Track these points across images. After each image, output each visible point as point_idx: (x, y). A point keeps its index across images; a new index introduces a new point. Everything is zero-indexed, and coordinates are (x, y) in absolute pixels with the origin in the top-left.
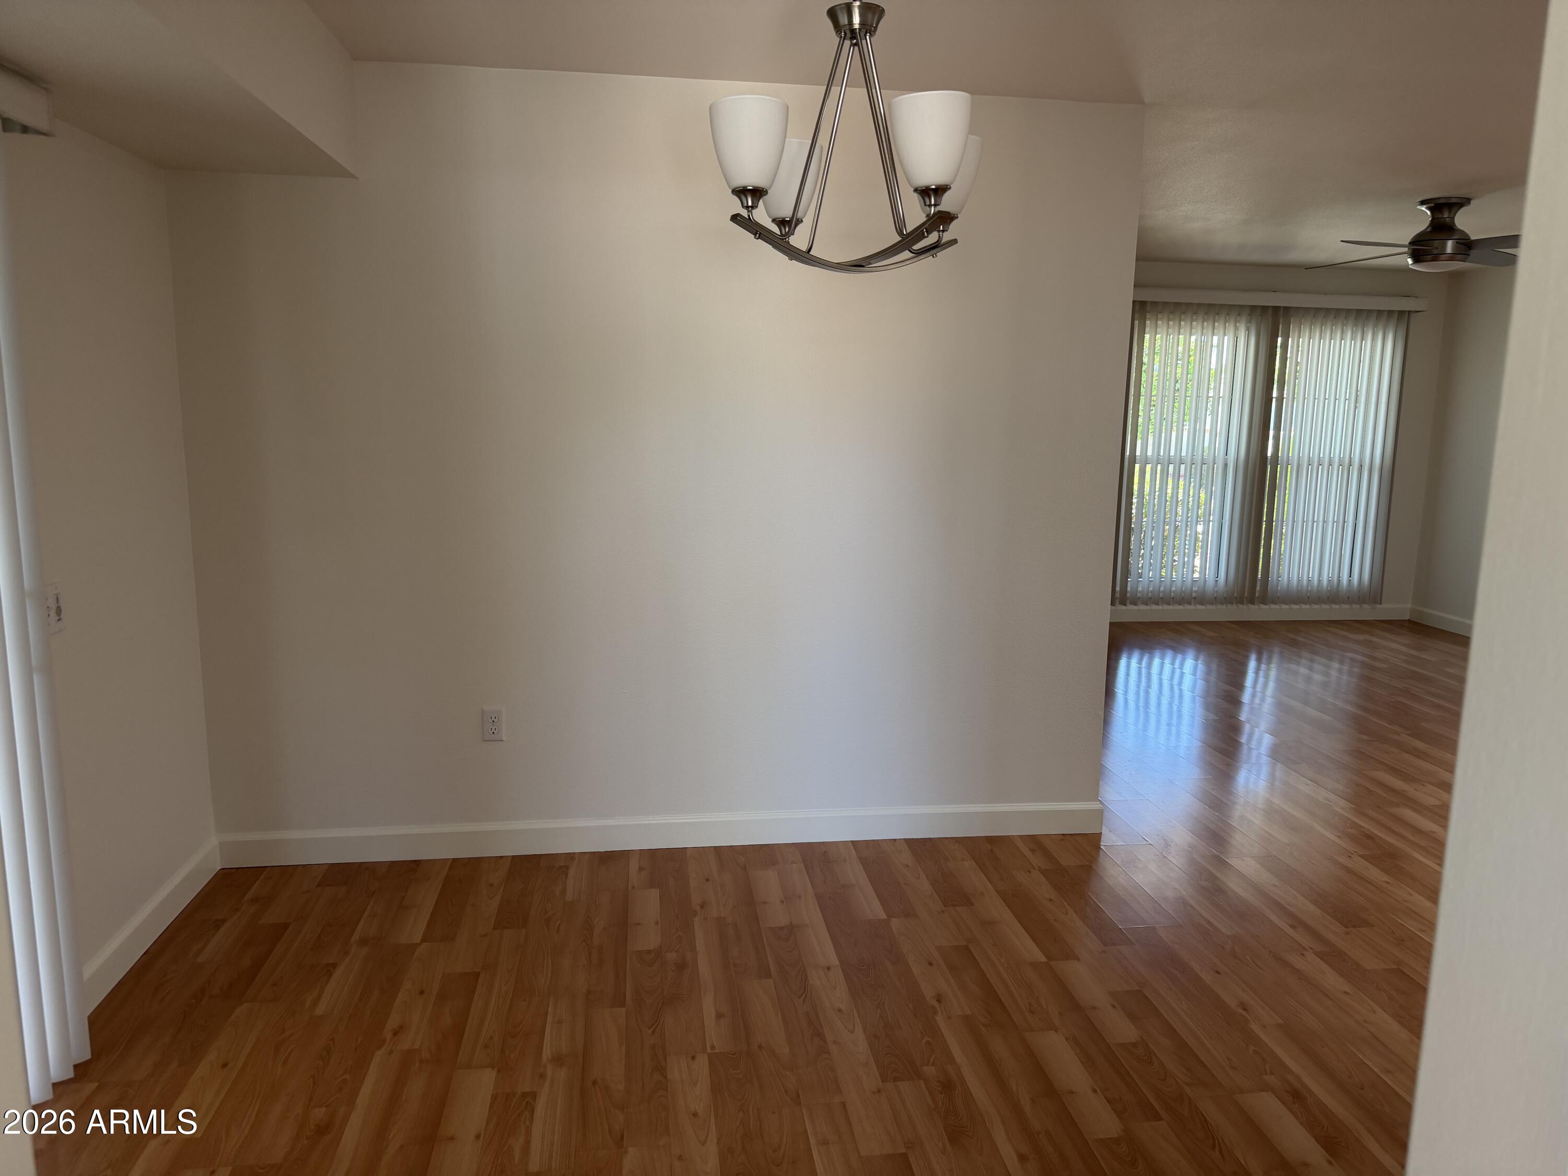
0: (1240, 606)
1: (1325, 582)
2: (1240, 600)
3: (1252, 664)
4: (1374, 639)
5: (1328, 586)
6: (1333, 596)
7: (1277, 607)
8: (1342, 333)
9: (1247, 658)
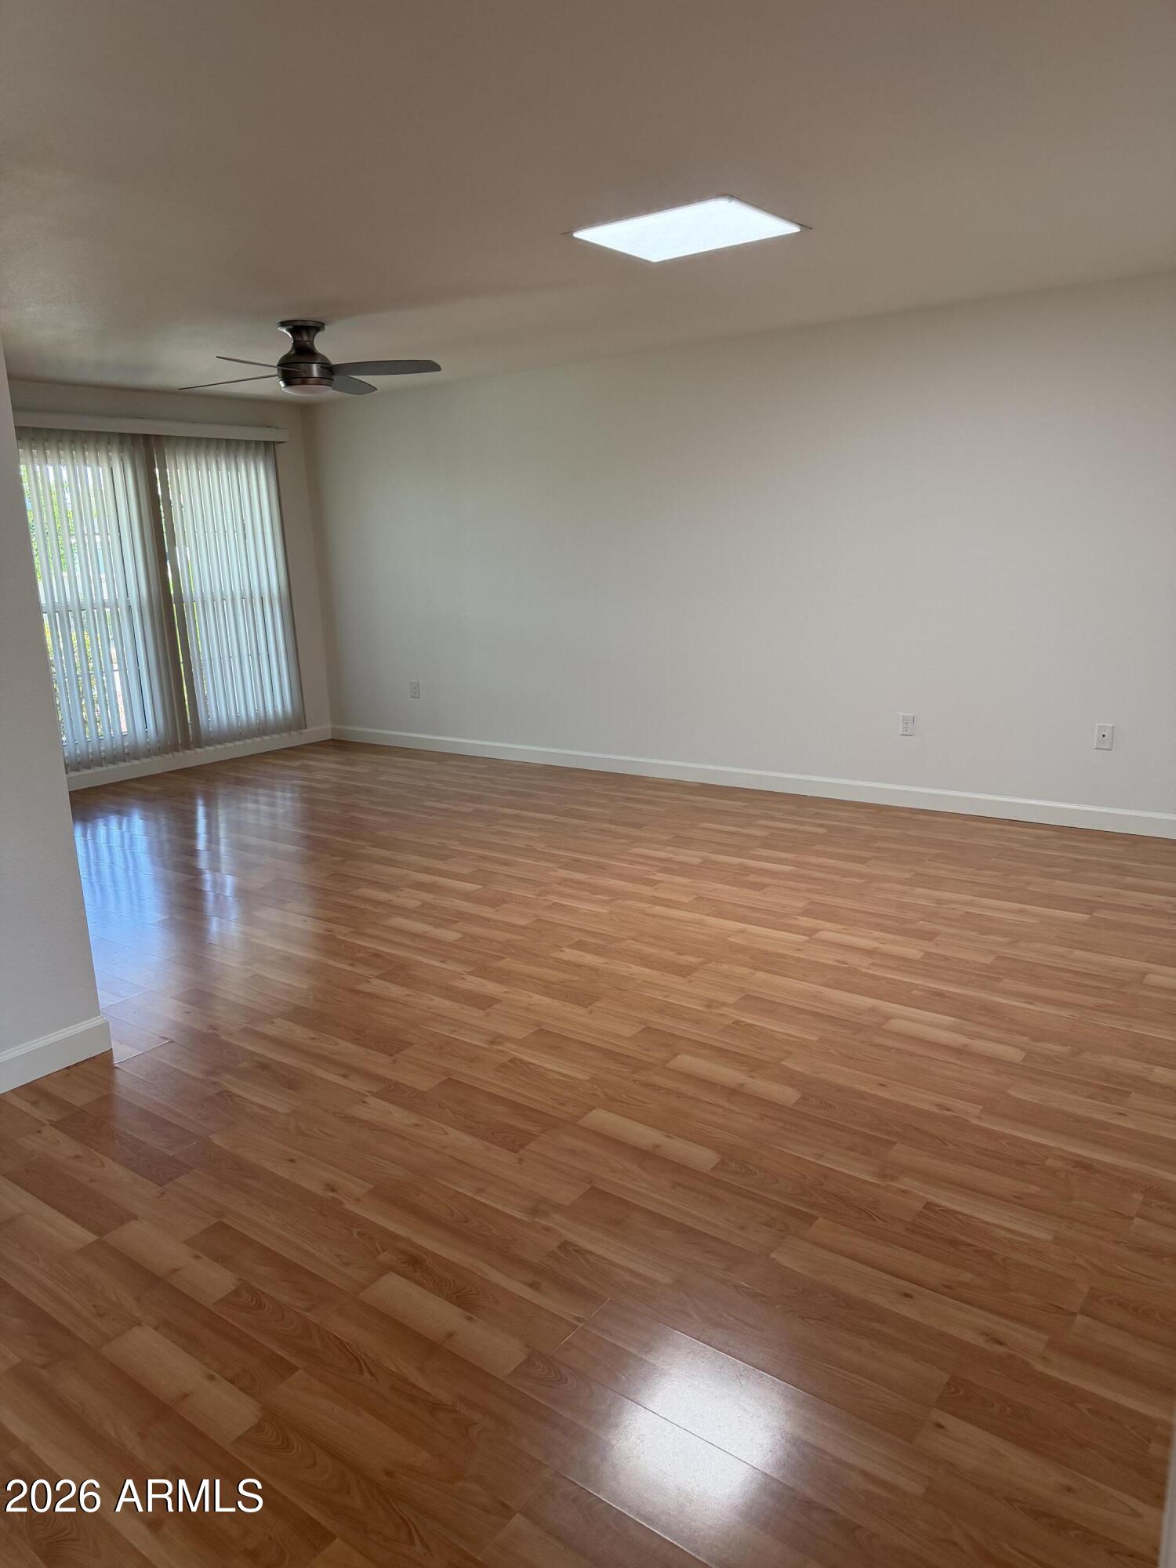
0: (176, 754)
1: (253, 715)
2: (174, 748)
3: (201, 811)
4: (311, 763)
5: (256, 720)
6: (263, 728)
7: (211, 748)
9: (195, 805)
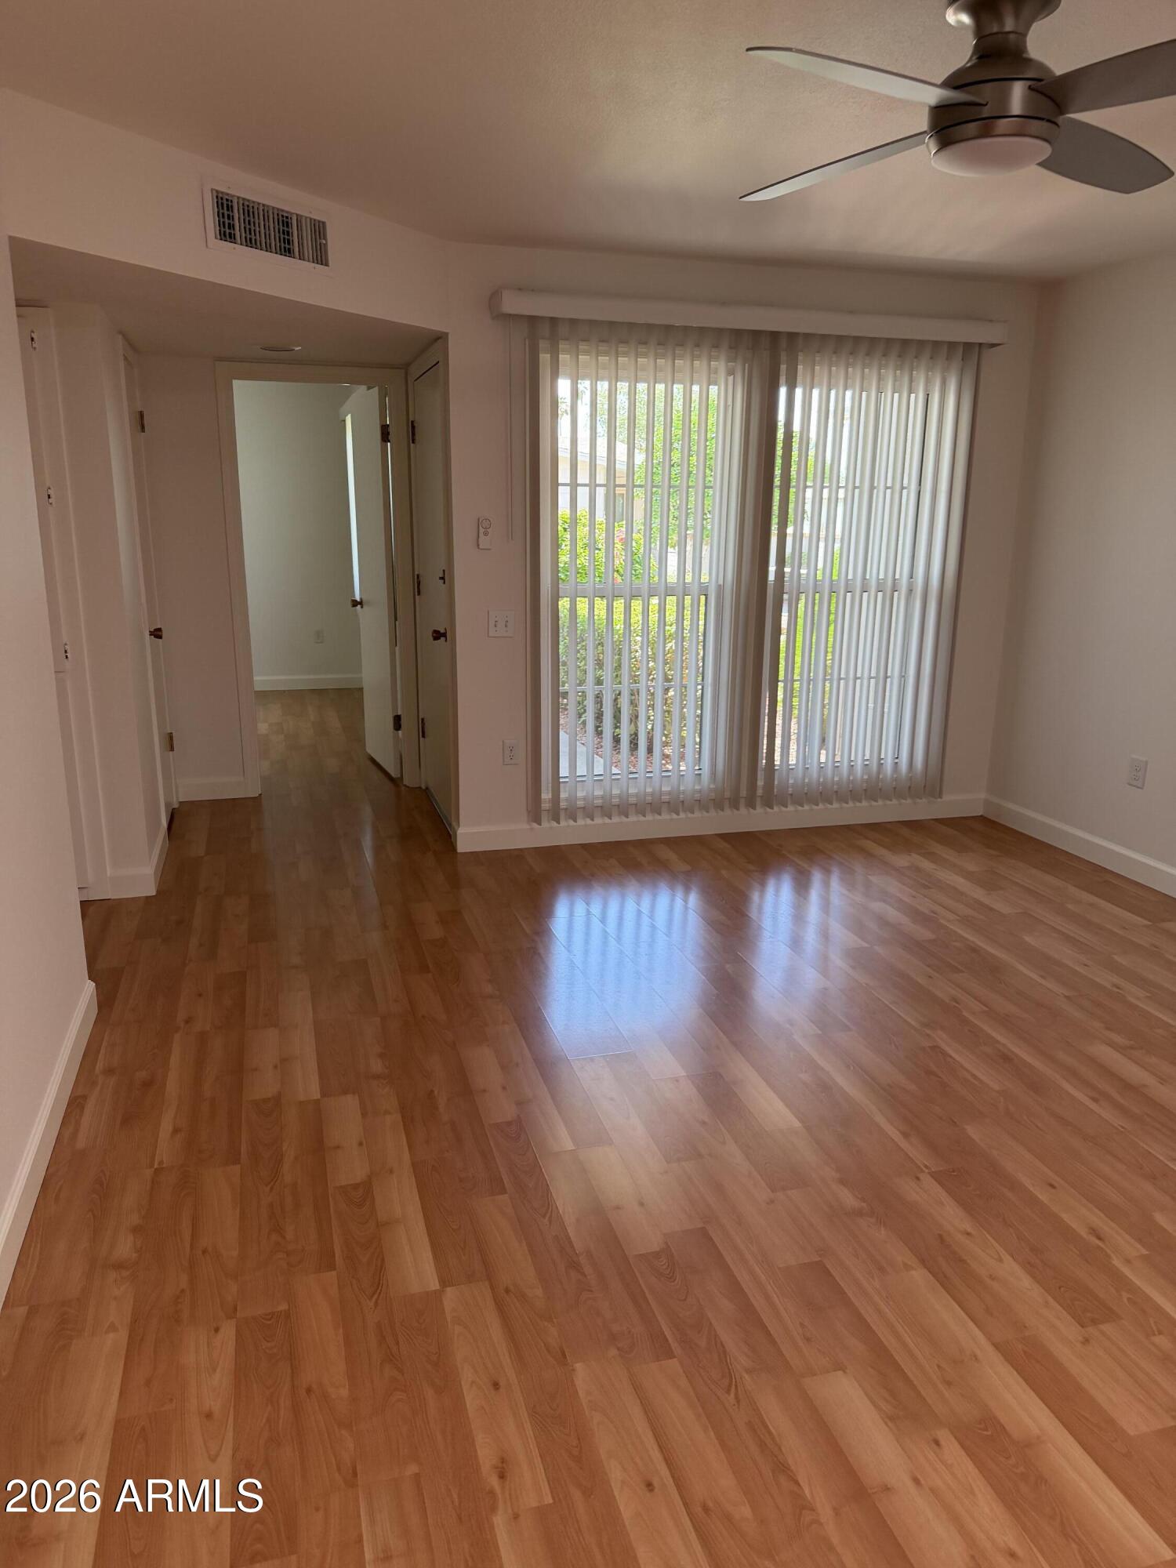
8: (880, 379)
